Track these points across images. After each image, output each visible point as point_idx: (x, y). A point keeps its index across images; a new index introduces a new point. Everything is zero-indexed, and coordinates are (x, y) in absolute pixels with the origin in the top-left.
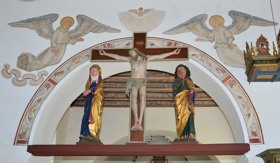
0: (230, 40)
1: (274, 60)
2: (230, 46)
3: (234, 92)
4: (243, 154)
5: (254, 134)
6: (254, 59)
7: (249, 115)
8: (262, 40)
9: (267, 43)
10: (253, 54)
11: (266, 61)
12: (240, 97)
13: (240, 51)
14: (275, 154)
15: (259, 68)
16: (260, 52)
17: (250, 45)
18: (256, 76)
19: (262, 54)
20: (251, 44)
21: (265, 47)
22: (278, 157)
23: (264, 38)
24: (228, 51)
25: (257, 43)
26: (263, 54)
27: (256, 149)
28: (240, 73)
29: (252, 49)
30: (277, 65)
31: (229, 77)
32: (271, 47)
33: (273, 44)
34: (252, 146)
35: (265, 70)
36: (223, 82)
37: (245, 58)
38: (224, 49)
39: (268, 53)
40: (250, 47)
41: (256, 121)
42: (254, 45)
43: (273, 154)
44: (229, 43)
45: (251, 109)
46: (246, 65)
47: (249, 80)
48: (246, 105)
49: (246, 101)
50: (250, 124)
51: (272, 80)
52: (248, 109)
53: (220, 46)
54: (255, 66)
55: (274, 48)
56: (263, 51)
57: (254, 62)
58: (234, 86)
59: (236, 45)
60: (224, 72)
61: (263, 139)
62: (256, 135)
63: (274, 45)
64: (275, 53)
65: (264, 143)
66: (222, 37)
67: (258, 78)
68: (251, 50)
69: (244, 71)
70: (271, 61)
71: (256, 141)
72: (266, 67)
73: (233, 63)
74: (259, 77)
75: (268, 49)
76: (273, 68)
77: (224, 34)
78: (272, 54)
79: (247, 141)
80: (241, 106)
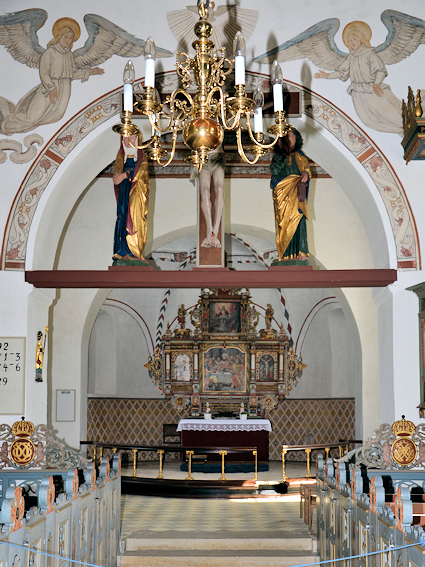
0: (380, 75)
2: (379, 90)
3: (378, 180)
4: (386, 286)
5: (407, 253)
6: (419, 123)
7: (401, 220)
10: (418, 113)
12: (388, 189)
13: (395, 98)
17: (415, 94)
18: (420, 152)
20: (419, 92)
24: (373, 100)
27: (407, 278)
28: (391, 143)
29: (419, 103)
31: (372, 151)
34: (402, 274)
36: (361, 160)
37: (403, 116)
38: (367, 95)
40: (416, 99)
41: (411, 231)
44: (377, 82)
45: (404, 210)
46: (404, 127)
47: (407, 158)
48: (396, 203)
49: (398, 195)
50: (400, 236)
52: (401, 211)
53: (359, 89)
54: (420, 138)
57: (419, 129)
58: (378, 167)
59: (388, 87)
60: (362, 141)
61: (420, 262)
62: (409, 255)
65: (421, 269)
66: (365, 69)
67: (423, 154)
68: (415, 104)
69: (400, 138)
71: (409, 265)
73: (381, 123)
77: (369, 64)
79: (393, 265)
80: (389, 204)
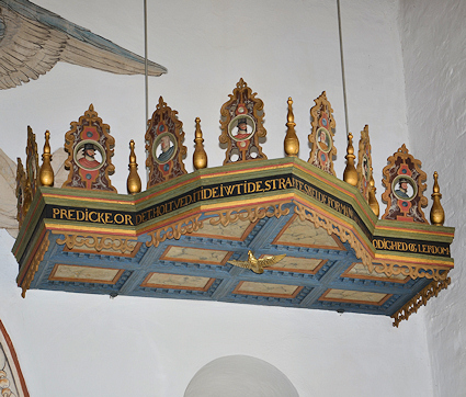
1: (124, 213)
6: (49, 198)
8: (90, 131)
9: (109, 146)
10: (46, 180)
11: (95, 215)
15: (64, 237)
16: (75, 175)
17: (40, 142)
18: (53, 269)
19: (82, 185)
20: (47, 138)
21: (98, 157)
23: (99, 121)
25: (69, 138)
26: (89, 183)
29: (48, 159)
30: (134, 232)
32: (120, 161)
33: (132, 148)
35: (84, 248)
37: (19, 192)
39: (107, 182)
40: (40, 152)
42: (58, 143)
46: (19, 218)
47: (24, 282)
49: (1, 364)
51: (114, 289)
54: (50, 230)
55: (133, 168)
56: (87, 174)
57: (48, 211)
63: (132, 154)
64: (134, 188)
67: (58, 274)
68: (41, 163)
69: (9, 239)
70: (114, 217)
72: (90, 235)
74: (63, 272)
75: (108, 169)
76: (117, 243)
78: (122, 190)
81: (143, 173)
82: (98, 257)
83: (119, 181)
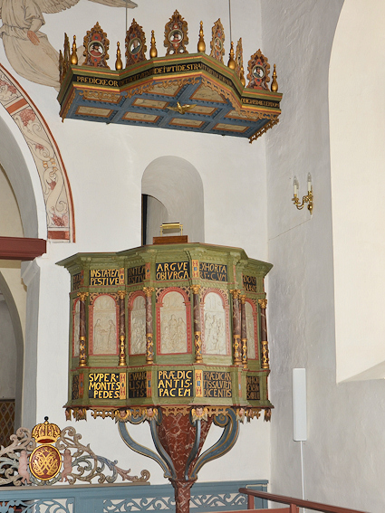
0: (36, 22)
1: (113, 80)
2: (34, 37)
3: (28, 135)
4: (33, 259)
5: (59, 221)
6: (75, 71)
7: (54, 184)
8: (97, 36)
9: (106, 43)
10: (74, 61)
11: (99, 81)
12: (40, 147)
13: (52, 49)
14: (90, 262)
15: (83, 92)
16: (88, 59)
17: (71, 41)
18: (77, 108)
19: (92, 64)
20: (75, 39)
21: (101, 50)
22: (95, 268)
23: (101, 31)
24: (27, 47)
25: (86, 39)
26: (96, 64)
27: (58, 251)
28: (46, 97)
29: (75, 50)
30: (118, 90)
31: (23, 102)
32: (112, 52)
33: (118, 46)
34: (52, 245)
35: (93, 98)
36: (9, 110)
37: (60, 68)
38: (20, 41)
39: (105, 64)
40: (71, 47)
41: (65, 197)
42: (80, 43)
43: (85, 262)
44: (33, 29)
45: (58, 172)
46: (60, 81)
47: (63, 114)
48: (49, 163)
49: (52, 155)
50: (52, 202)
51: (108, 120)
52: (54, 173)
53: (12, 33)
54: (75, 88)
55: (118, 57)
56: (95, 59)
57: (75, 78)
58: (30, 121)
59: (45, 37)
60: (14, 91)
61: (74, 233)
62: (62, 224)
63: (118, 49)
64: (119, 67)
65: (74, 241)
66: (19, 13)
67: (80, 111)
68: (71, 52)
69: (55, 93)
70: (108, 82)
71: (60, 236)
72: (96, 91)
73: (36, 74)
74: (83, 110)
75: (106, 57)
76: (110, 96)
77: (24, 8)
78: (113, 68)
79: (42, 235)
80: (40, 164)
81: (124, 59)
82: (100, 103)
83: (111, 63)
